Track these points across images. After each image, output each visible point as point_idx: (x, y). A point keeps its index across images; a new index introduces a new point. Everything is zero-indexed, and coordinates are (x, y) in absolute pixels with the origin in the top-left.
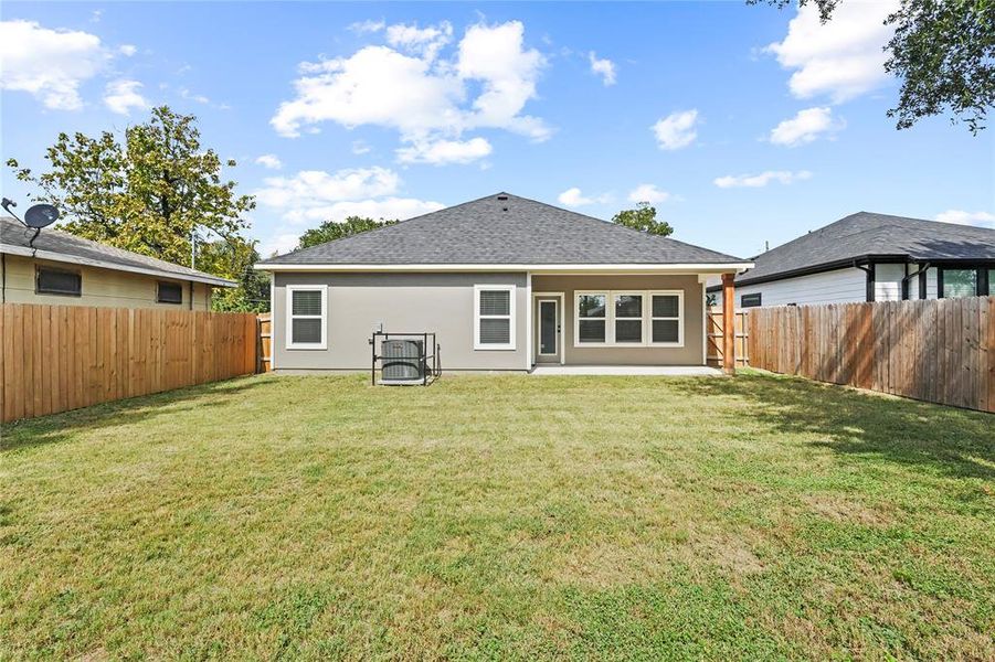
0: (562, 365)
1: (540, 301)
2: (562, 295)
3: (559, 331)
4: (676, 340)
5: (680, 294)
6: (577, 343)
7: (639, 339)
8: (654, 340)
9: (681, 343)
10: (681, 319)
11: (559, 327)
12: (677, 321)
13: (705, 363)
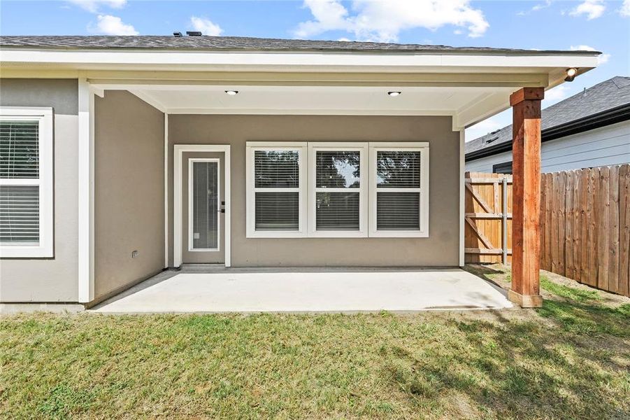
0: (227, 270)
1: (191, 161)
2: (226, 149)
3: (223, 211)
4: (416, 226)
5: (423, 149)
6: (251, 232)
7: (354, 223)
8: (381, 226)
9: (424, 231)
10: (424, 190)
11: (223, 203)
12: (418, 194)
13: (462, 264)
